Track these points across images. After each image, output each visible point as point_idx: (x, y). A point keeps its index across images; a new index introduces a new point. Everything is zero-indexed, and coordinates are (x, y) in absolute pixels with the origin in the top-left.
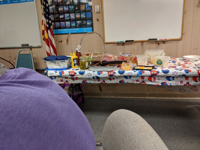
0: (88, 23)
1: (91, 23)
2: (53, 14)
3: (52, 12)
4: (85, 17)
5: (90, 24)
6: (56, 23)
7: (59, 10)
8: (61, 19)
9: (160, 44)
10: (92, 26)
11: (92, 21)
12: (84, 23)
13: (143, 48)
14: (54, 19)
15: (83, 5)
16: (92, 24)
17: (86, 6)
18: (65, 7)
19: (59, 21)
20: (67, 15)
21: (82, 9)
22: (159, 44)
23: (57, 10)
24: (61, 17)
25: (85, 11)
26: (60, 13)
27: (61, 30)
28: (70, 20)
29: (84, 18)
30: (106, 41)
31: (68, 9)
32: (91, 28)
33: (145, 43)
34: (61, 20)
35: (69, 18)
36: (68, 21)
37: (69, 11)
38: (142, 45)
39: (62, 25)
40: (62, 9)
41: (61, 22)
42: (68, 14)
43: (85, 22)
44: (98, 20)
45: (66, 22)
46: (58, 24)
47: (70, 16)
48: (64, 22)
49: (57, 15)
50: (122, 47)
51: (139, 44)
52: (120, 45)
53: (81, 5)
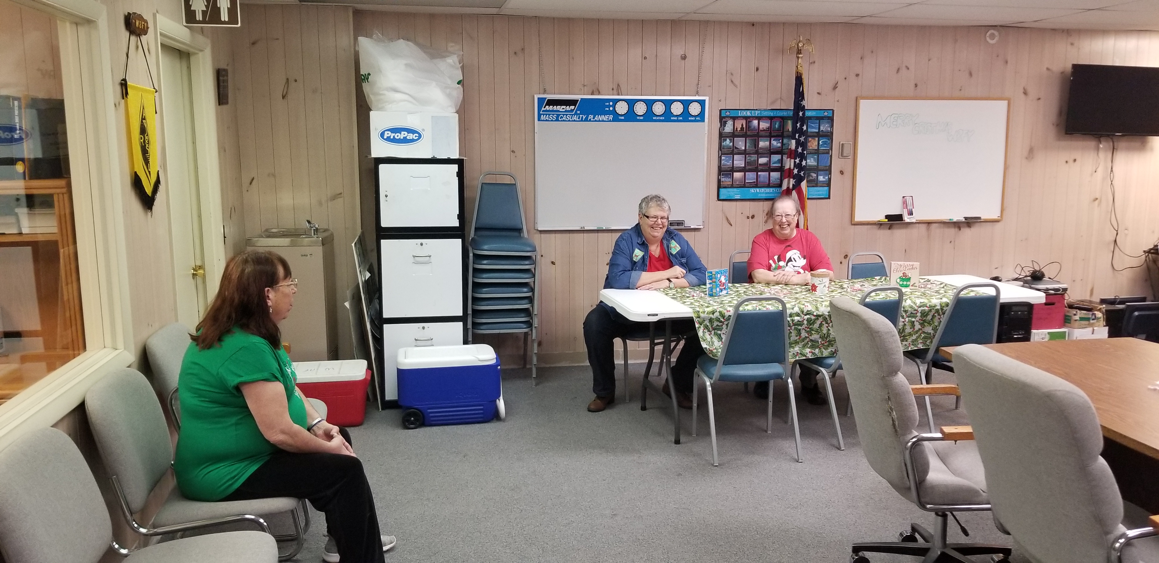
0: (822, 177)
1: (827, 178)
2: (744, 153)
3: (743, 148)
4: (816, 164)
5: (824, 180)
6: (747, 173)
7: (760, 146)
8: (760, 165)
9: (962, 229)
10: (828, 184)
11: (831, 174)
12: (811, 178)
13: (929, 236)
14: (743, 166)
15: (814, 139)
16: (830, 179)
17: (820, 142)
18: (774, 140)
19: (756, 170)
20: (776, 158)
21: (811, 148)
22: (960, 228)
23: (755, 145)
24: (763, 160)
25: (817, 152)
26: (759, 153)
27: (758, 190)
28: (781, 169)
29: (814, 166)
30: (858, 218)
31: (779, 145)
32: (826, 188)
33: (934, 225)
34: (760, 168)
35: (780, 165)
36: (775, 170)
37: (782, 149)
38: (928, 229)
39: (761, 179)
40: (767, 143)
41: (759, 173)
42: (779, 157)
43: (814, 175)
44: (842, 173)
45: (771, 173)
46: (751, 177)
47: (781, 161)
48: (768, 173)
49: (754, 157)
50: (888, 232)
51: (923, 227)
52: (884, 229)
53: (810, 139)
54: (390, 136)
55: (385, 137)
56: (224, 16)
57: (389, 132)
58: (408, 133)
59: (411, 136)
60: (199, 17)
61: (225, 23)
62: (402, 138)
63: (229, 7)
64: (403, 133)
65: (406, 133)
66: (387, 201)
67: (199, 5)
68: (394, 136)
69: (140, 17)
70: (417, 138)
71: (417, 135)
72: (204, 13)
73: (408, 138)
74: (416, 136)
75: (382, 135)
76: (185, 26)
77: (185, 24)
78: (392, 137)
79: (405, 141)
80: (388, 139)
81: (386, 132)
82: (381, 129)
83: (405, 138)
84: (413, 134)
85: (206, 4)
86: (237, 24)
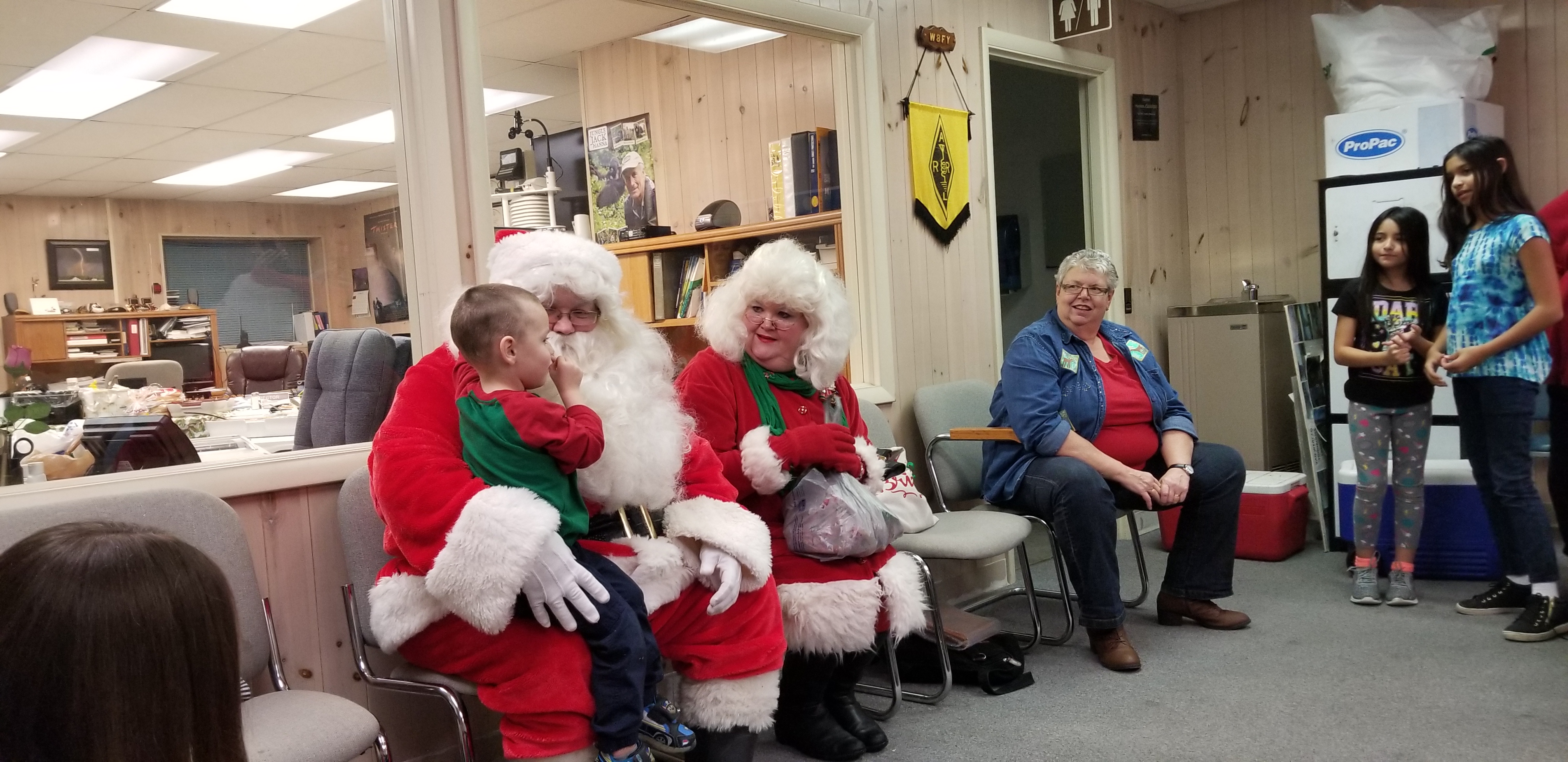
54: (1353, 148)
55: (1346, 150)
56: (1094, 20)
57: (1352, 143)
58: (1381, 140)
59: (1385, 143)
60: (1068, 28)
61: (1095, 28)
62: (1371, 148)
63: (1100, 7)
64: (1372, 140)
65: (1377, 140)
66: (1336, 241)
67: (1068, 13)
68: (1359, 147)
69: (941, 31)
70: (1394, 144)
71: (1395, 140)
72: (1073, 21)
73: (1380, 146)
74: (1392, 143)
75: (1341, 148)
76: (1055, 43)
77: (1053, 40)
78: (1355, 149)
79: (1376, 151)
80: (1351, 153)
81: (1347, 143)
82: (1339, 139)
83: (1375, 147)
84: (1389, 140)
85: (1075, 10)
86: (1109, 25)
